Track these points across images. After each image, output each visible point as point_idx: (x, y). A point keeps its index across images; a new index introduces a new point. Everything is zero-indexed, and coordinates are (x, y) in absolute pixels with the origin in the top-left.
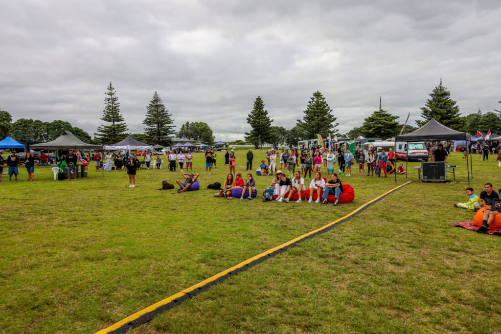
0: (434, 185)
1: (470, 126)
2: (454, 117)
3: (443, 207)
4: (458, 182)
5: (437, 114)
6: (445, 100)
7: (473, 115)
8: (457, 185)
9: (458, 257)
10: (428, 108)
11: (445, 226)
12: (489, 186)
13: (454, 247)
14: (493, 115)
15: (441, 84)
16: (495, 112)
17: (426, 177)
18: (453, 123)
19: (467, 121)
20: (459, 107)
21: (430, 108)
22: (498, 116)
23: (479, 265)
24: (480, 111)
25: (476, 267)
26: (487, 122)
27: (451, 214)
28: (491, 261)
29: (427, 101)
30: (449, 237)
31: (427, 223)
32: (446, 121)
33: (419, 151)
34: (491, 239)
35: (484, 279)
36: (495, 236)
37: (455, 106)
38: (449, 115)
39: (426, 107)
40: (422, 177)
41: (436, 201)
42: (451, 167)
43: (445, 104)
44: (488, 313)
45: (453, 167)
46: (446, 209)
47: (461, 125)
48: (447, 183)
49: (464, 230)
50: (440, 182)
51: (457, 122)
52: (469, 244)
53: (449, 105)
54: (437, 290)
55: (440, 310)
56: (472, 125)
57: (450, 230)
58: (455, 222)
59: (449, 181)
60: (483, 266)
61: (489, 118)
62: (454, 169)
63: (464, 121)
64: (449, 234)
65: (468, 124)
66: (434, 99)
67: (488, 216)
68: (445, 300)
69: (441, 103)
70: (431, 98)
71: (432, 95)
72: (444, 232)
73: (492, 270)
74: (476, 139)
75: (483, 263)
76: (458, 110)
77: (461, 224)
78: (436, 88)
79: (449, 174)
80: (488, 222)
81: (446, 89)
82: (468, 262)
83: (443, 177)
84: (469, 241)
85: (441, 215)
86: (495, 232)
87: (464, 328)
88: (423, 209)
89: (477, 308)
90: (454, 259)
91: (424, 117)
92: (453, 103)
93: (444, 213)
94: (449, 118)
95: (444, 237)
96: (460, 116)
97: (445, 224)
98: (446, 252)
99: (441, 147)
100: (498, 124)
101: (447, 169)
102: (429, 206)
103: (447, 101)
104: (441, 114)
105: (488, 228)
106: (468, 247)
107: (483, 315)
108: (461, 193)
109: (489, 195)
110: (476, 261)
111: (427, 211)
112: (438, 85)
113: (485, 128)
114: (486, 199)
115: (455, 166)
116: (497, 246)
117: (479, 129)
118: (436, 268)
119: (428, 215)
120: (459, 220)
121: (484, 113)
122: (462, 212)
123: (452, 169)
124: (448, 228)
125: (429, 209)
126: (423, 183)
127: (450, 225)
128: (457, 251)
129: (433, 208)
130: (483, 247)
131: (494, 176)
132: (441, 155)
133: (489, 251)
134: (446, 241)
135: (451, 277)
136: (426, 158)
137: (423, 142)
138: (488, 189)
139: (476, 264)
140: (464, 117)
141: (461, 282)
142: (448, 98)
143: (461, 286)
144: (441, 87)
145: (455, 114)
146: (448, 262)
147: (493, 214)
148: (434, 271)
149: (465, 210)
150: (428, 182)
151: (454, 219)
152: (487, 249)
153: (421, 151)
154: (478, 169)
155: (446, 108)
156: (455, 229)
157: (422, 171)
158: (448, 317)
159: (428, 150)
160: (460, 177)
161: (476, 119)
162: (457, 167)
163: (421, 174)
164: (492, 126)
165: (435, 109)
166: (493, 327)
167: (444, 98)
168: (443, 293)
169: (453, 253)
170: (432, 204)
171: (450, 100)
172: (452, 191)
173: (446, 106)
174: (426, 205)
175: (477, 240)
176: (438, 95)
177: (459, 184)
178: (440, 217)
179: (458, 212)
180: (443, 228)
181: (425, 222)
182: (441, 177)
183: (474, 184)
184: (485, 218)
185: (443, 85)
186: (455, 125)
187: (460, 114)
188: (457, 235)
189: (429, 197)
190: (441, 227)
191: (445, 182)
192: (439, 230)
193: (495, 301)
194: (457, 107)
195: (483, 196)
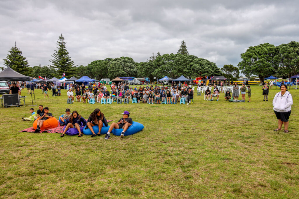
0: (12, 109)
1: (35, 73)
2: (26, 67)
3: (16, 122)
4: (27, 105)
5: (15, 64)
6: (19, 56)
7: (36, 67)
8: (26, 107)
9: (21, 150)
10: (9, 60)
11: (16, 133)
12: (41, 106)
13: (20, 144)
14: (47, 67)
15: (16, 45)
16: (48, 66)
17: (7, 104)
18: (25, 70)
19: (33, 70)
20: (28, 61)
21: (10, 60)
22: (49, 68)
23: (33, 151)
24: (40, 65)
25: (31, 153)
26: (44, 71)
27: (21, 125)
28: (40, 147)
29: (7, 55)
30: (18, 139)
31: (4, 133)
32: (20, 69)
33: (3, 87)
34: (41, 135)
35: (34, 158)
36: (43, 133)
37: (25, 60)
38: (23, 65)
39: (7, 59)
40: (4, 104)
41: (12, 118)
42: (22, 97)
43: (19, 59)
44: (34, 176)
45: (23, 97)
46: (18, 123)
47: (30, 72)
48: (21, 107)
49: (27, 133)
50: (16, 106)
51: (27, 70)
52: (29, 140)
53: (22, 59)
54: (5, 174)
55: (6, 186)
56: (36, 73)
57: (18, 135)
58: (22, 130)
59: (21, 106)
60: (35, 151)
61: (45, 69)
62: (24, 98)
63: (31, 70)
64: (18, 137)
65: (34, 72)
66: (12, 55)
67: (40, 123)
68: (10, 178)
69: (17, 58)
70: (10, 54)
71: (10, 52)
72: (15, 137)
73: (40, 152)
74: (38, 81)
75: (35, 149)
76: (28, 63)
77: (26, 130)
78: (13, 47)
79: (21, 102)
80: (40, 127)
81: (19, 49)
82: (27, 151)
83: (18, 103)
84: (29, 139)
85: (15, 127)
86: (44, 131)
87: (19, 190)
88: (3, 125)
89: (28, 176)
90: (19, 151)
91: (6, 66)
92: (25, 59)
93: (16, 125)
94: (22, 67)
95: (15, 140)
96: (29, 67)
97: (16, 132)
98: (15, 149)
99: (15, 85)
100: (49, 72)
101: (20, 98)
102: (7, 122)
103: (20, 56)
104: (17, 64)
105: (40, 130)
106: (28, 142)
107: (31, 178)
108: (28, 112)
109: (41, 111)
110: (31, 150)
111: (5, 126)
112: (14, 46)
113: (43, 74)
114: (40, 114)
115: (24, 96)
116: (44, 138)
117: (40, 75)
118: (7, 160)
119: (5, 128)
120: (25, 128)
121: (42, 66)
122: (28, 123)
123: (23, 98)
124: (18, 134)
125: (7, 124)
126: (5, 108)
127: (19, 132)
128: (22, 147)
129: (10, 123)
130: (36, 140)
131: (47, 101)
132: (15, 90)
133: (39, 142)
134: (16, 142)
135: (15, 163)
136: (8, 92)
137: (5, 82)
138: (41, 108)
139: (31, 151)
140: (32, 67)
141: (21, 164)
142: (21, 55)
143: (21, 166)
144: (16, 48)
145: (26, 65)
146: (15, 155)
147: (42, 121)
148: (5, 162)
149: (29, 122)
150: (8, 107)
151: (22, 128)
152: (38, 141)
153: (4, 87)
154: (39, 97)
155: (20, 61)
156: (22, 134)
157: (3, 100)
158: (10, 188)
159: (9, 86)
160: (29, 103)
161: (38, 69)
162: (26, 97)
163: (3, 102)
164: (47, 73)
165: (13, 61)
166: (36, 183)
167: (19, 55)
168: (9, 174)
169: (20, 148)
170: (9, 121)
171: (22, 56)
172: (23, 111)
173: (20, 60)
174: (5, 122)
175: (34, 137)
176: (15, 52)
177: (28, 107)
178: (14, 128)
179: (25, 123)
180: (15, 134)
181: (3, 133)
182: (16, 104)
183: (36, 106)
184: (38, 124)
185: (17, 47)
186: (26, 72)
187: (29, 66)
188: (23, 137)
189: (8, 116)
190: (13, 134)
191: (19, 106)
192: (12, 136)
193: (39, 168)
194: (27, 61)
195: (39, 112)
